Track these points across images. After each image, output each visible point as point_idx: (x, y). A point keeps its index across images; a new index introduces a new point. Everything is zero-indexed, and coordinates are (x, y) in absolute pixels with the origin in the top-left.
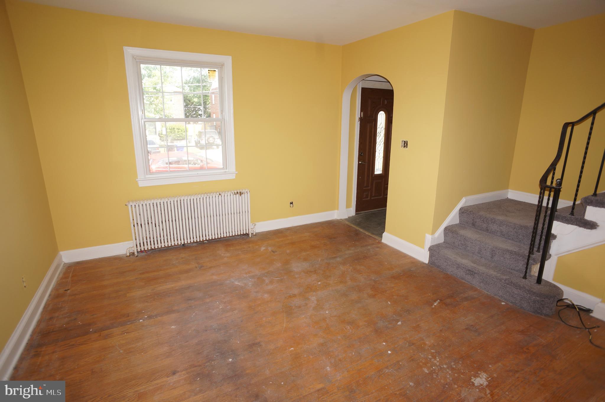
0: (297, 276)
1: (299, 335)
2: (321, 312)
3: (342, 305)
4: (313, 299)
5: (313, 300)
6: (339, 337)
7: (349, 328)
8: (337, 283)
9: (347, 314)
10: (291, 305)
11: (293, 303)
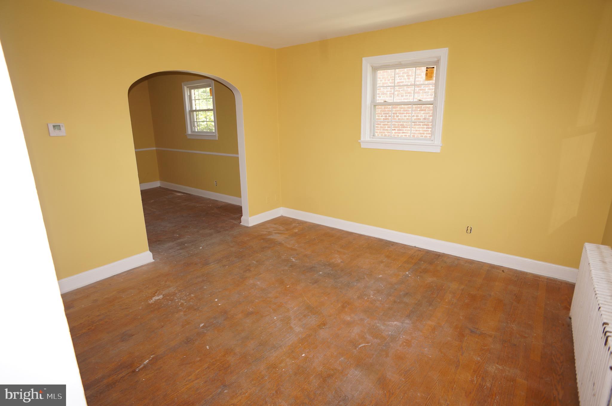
0: (342, 359)
1: (289, 295)
2: (280, 316)
3: (263, 329)
4: (298, 329)
5: (297, 327)
6: (257, 301)
7: (250, 309)
8: (280, 363)
9: (255, 321)
10: (315, 316)
11: (314, 319)
